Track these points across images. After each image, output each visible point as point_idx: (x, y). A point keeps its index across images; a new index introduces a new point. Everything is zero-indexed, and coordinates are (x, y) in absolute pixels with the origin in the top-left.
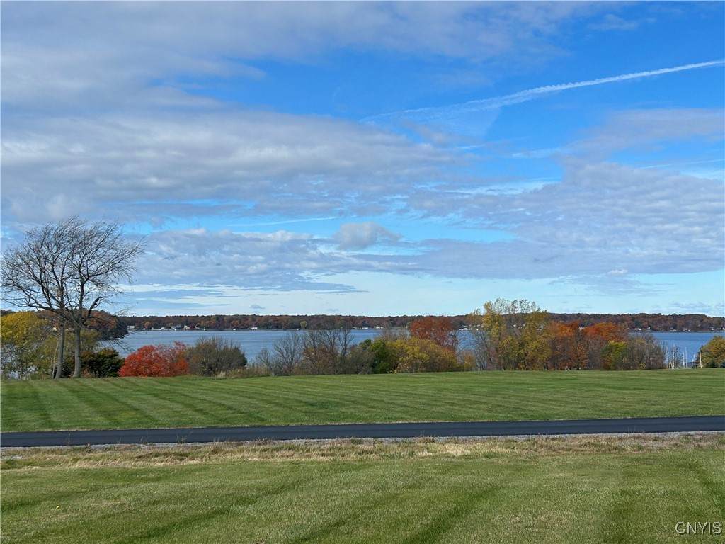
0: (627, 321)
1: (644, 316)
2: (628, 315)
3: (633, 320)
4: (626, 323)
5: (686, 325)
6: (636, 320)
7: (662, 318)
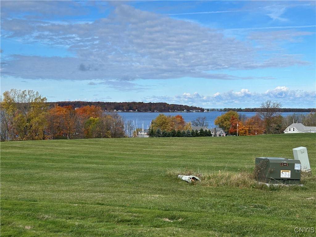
0: (125, 106)
1: (134, 103)
2: (126, 103)
3: (128, 106)
4: (124, 107)
5: (156, 109)
6: (130, 105)
7: (144, 105)
